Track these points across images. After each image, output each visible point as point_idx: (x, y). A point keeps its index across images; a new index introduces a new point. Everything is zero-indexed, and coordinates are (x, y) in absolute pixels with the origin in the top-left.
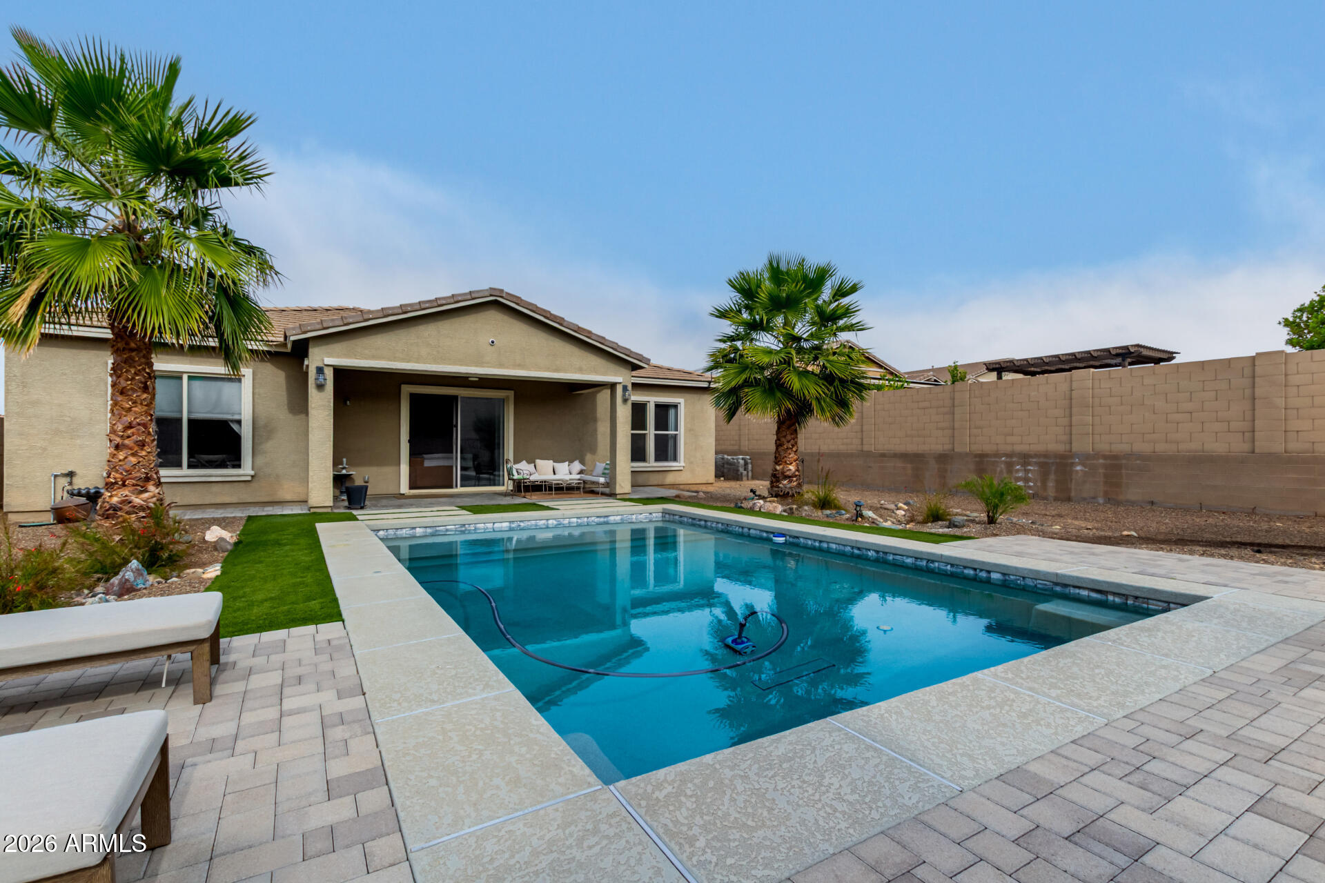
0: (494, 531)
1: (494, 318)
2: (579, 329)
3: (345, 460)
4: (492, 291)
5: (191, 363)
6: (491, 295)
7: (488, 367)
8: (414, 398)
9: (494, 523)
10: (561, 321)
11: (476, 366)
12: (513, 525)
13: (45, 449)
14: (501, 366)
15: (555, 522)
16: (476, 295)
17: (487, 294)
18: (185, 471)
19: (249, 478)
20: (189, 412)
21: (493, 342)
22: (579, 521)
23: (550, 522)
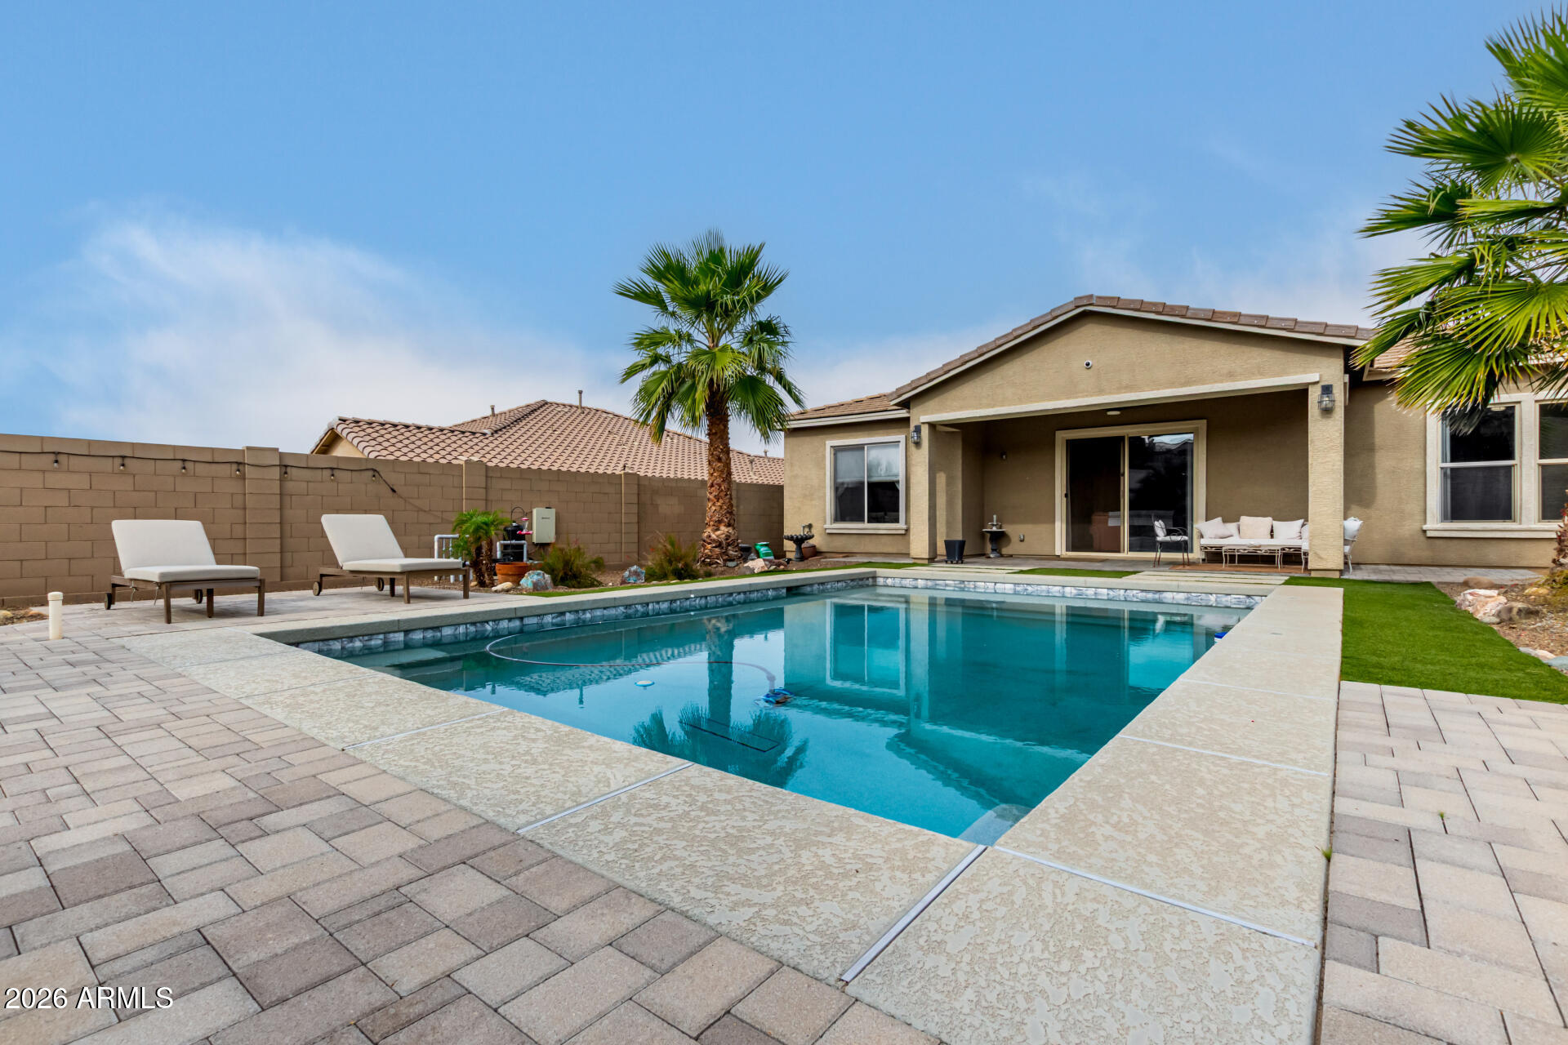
0: (996, 593)
1: (1090, 333)
2: (1214, 315)
3: (995, 516)
4: (1078, 302)
5: (869, 436)
6: (1077, 307)
7: (1083, 397)
8: (1072, 445)
9: (996, 583)
10: (1184, 311)
11: (1068, 398)
12: (1018, 589)
13: (800, 508)
14: (1101, 392)
15: (1074, 591)
16: (1059, 312)
17: (1072, 306)
18: (866, 525)
19: (903, 532)
20: (868, 477)
21: (1088, 364)
22: (1111, 592)
23: (1068, 590)
